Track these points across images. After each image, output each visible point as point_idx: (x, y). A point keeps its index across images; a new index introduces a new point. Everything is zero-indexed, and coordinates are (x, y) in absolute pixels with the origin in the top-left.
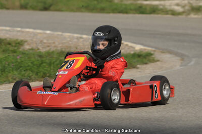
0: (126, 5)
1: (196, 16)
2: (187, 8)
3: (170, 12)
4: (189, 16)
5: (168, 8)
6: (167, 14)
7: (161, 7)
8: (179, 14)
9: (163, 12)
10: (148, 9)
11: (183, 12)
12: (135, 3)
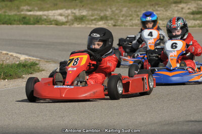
0: (9, 16)
1: (79, 26)
2: (70, 18)
3: (53, 23)
4: (73, 26)
5: (52, 18)
6: (51, 24)
7: (45, 17)
8: (63, 24)
9: (47, 22)
10: (32, 19)
11: (67, 22)
12: (18, 13)
